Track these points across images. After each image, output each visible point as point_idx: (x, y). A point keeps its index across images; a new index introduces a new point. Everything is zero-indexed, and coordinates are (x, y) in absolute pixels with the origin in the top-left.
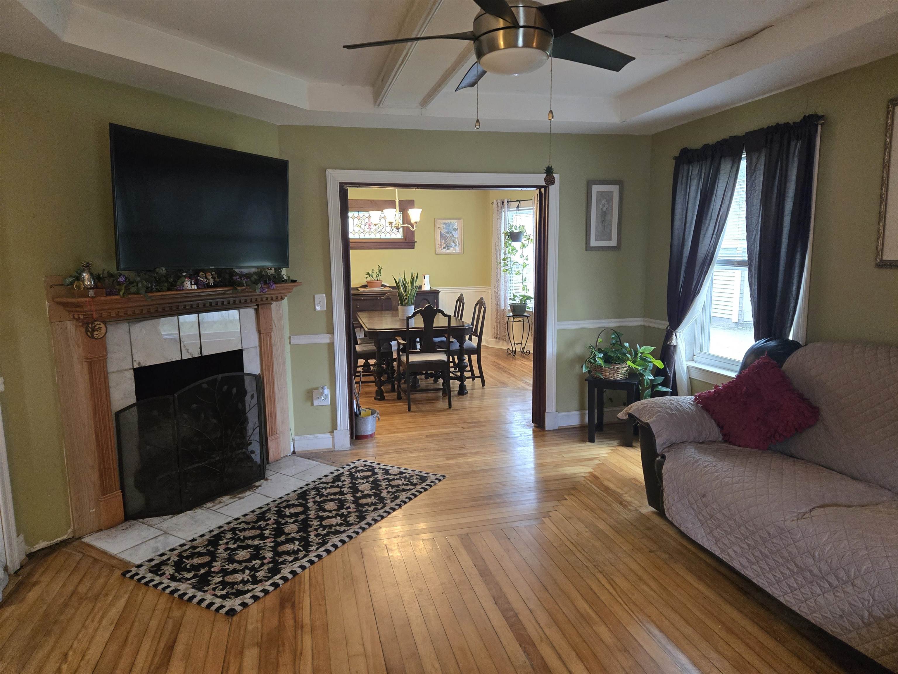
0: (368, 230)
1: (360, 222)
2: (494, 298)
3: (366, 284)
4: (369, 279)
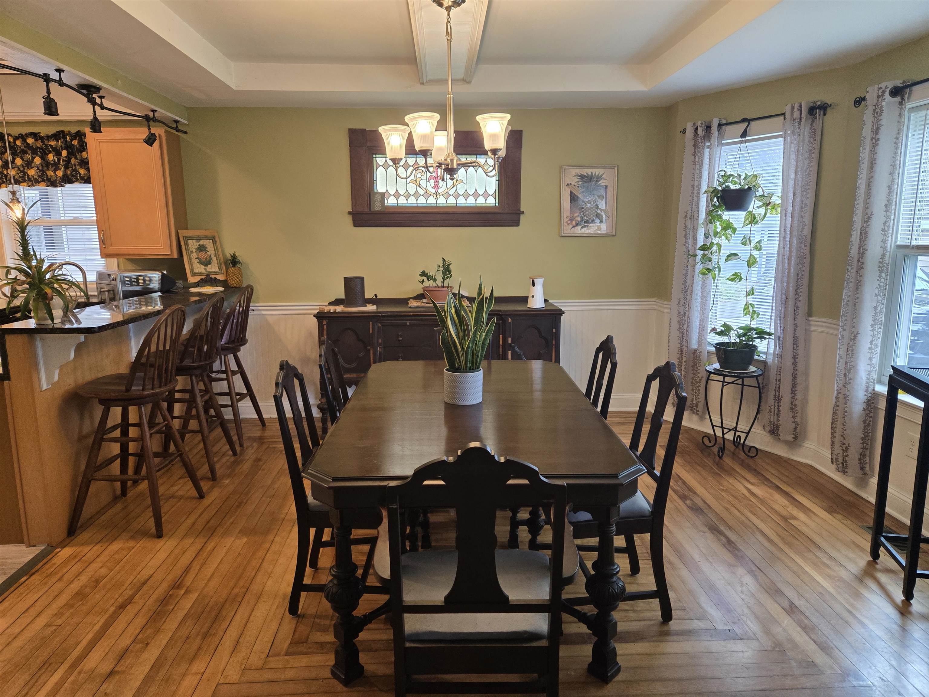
0: (433, 191)
1: (419, 175)
2: (675, 325)
3: (422, 292)
4: (427, 283)
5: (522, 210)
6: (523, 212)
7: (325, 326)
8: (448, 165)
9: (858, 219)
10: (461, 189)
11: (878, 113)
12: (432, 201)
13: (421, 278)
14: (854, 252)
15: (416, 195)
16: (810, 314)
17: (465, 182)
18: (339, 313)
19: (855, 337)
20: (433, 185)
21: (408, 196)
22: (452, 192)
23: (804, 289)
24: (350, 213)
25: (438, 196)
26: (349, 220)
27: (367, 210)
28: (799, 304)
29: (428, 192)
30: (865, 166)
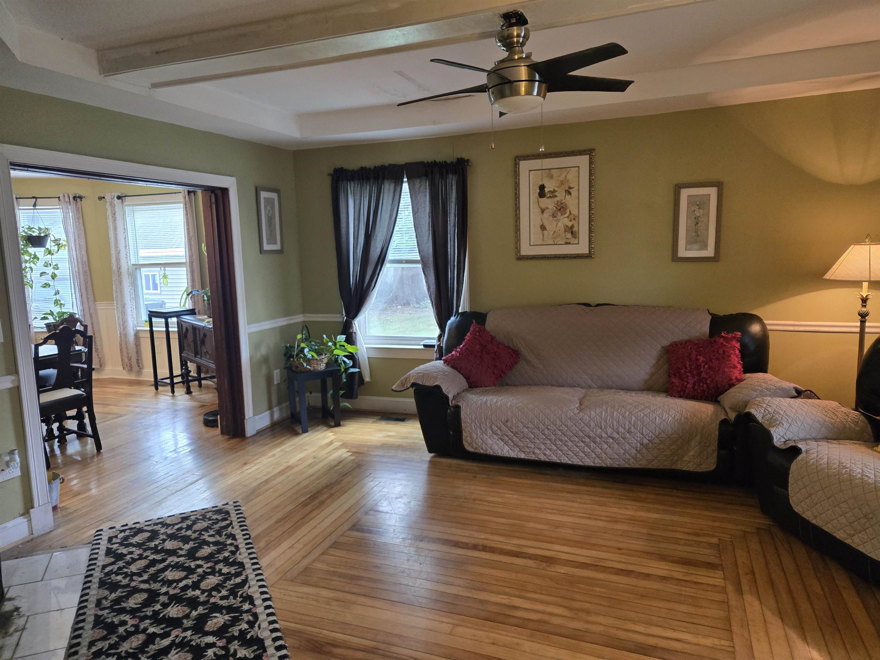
9: (113, 252)
11: (113, 206)
14: (114, 267)
16: (95, 301)
19: (124, 306)
23: (90, 288)
28: (89, 296)
30: (111, 228)
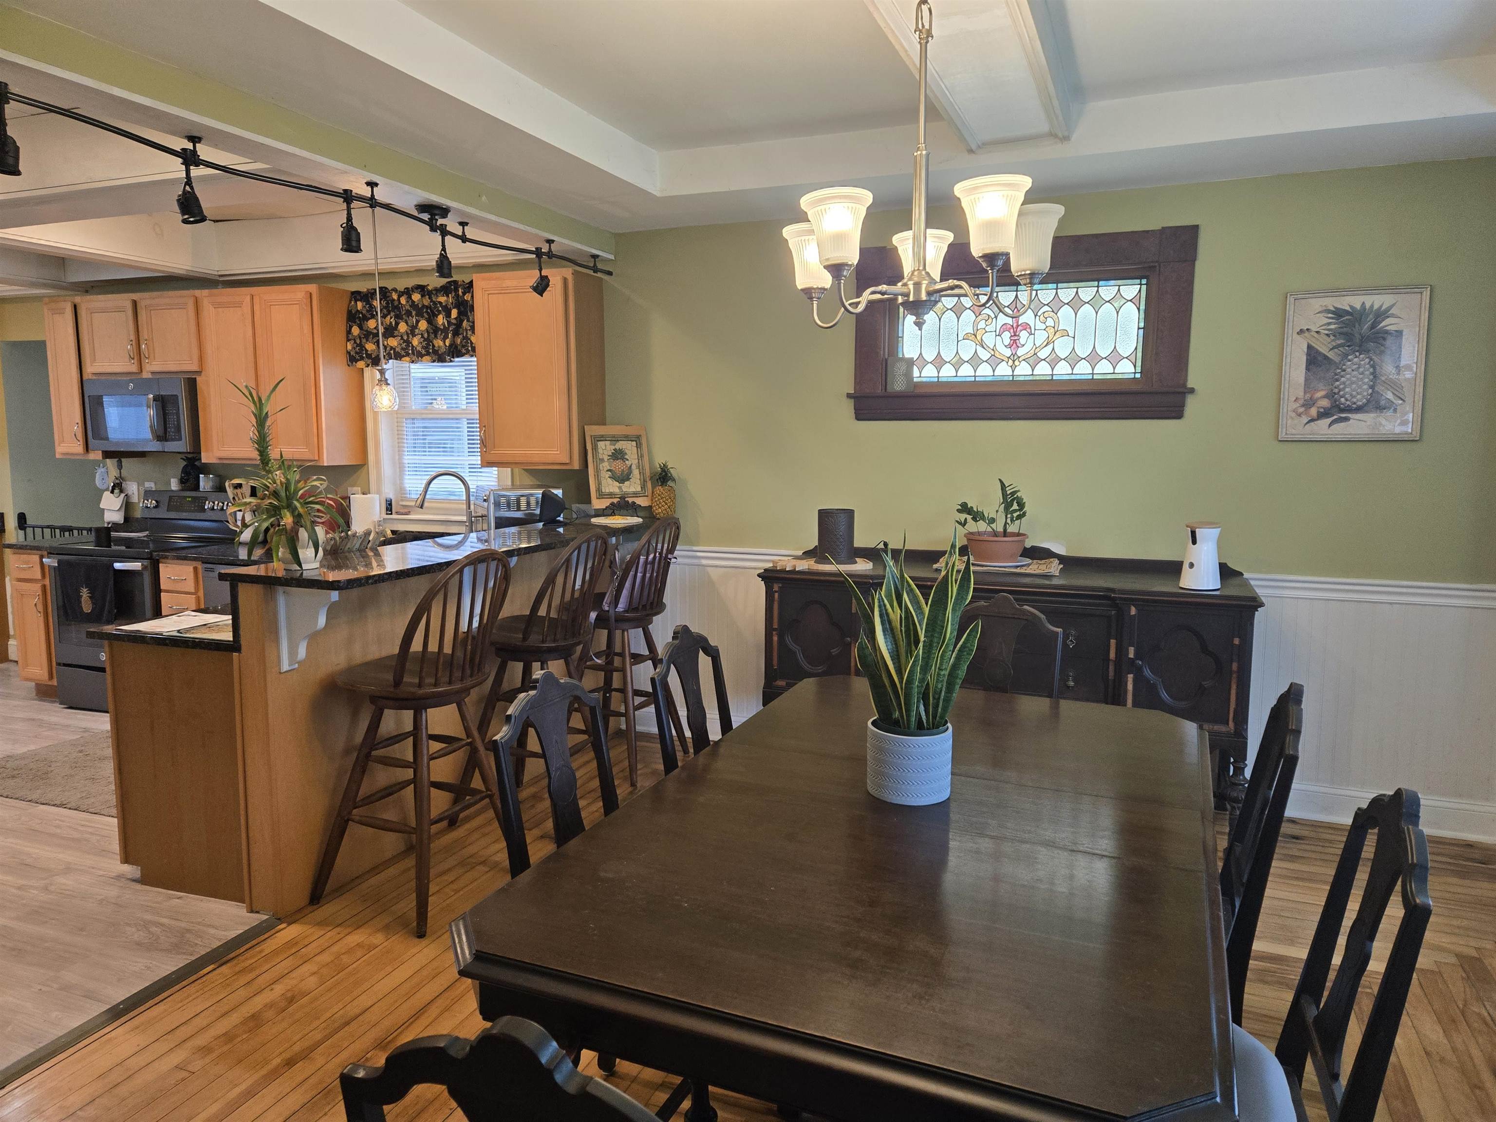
0: (1008, 352)
1: (982, 325)
3: (963, 541)
4: (973, 526)
5: (1190, 385)
6: (1192, 391)
7: (776, 595)
8: (908, 295)
10: (1062, 348)
12: (1004, 371)
13: (963, 517)
15: (975, 361)
17: (1071, 334)
18: (800, 572)
20: (1007, 341)
21: (958, 363)
22: (1043, 354)
24: (849, 396)
25: (1017, 363)
26: (848, 408)
27: (879, 391)
29: (997, 355)
